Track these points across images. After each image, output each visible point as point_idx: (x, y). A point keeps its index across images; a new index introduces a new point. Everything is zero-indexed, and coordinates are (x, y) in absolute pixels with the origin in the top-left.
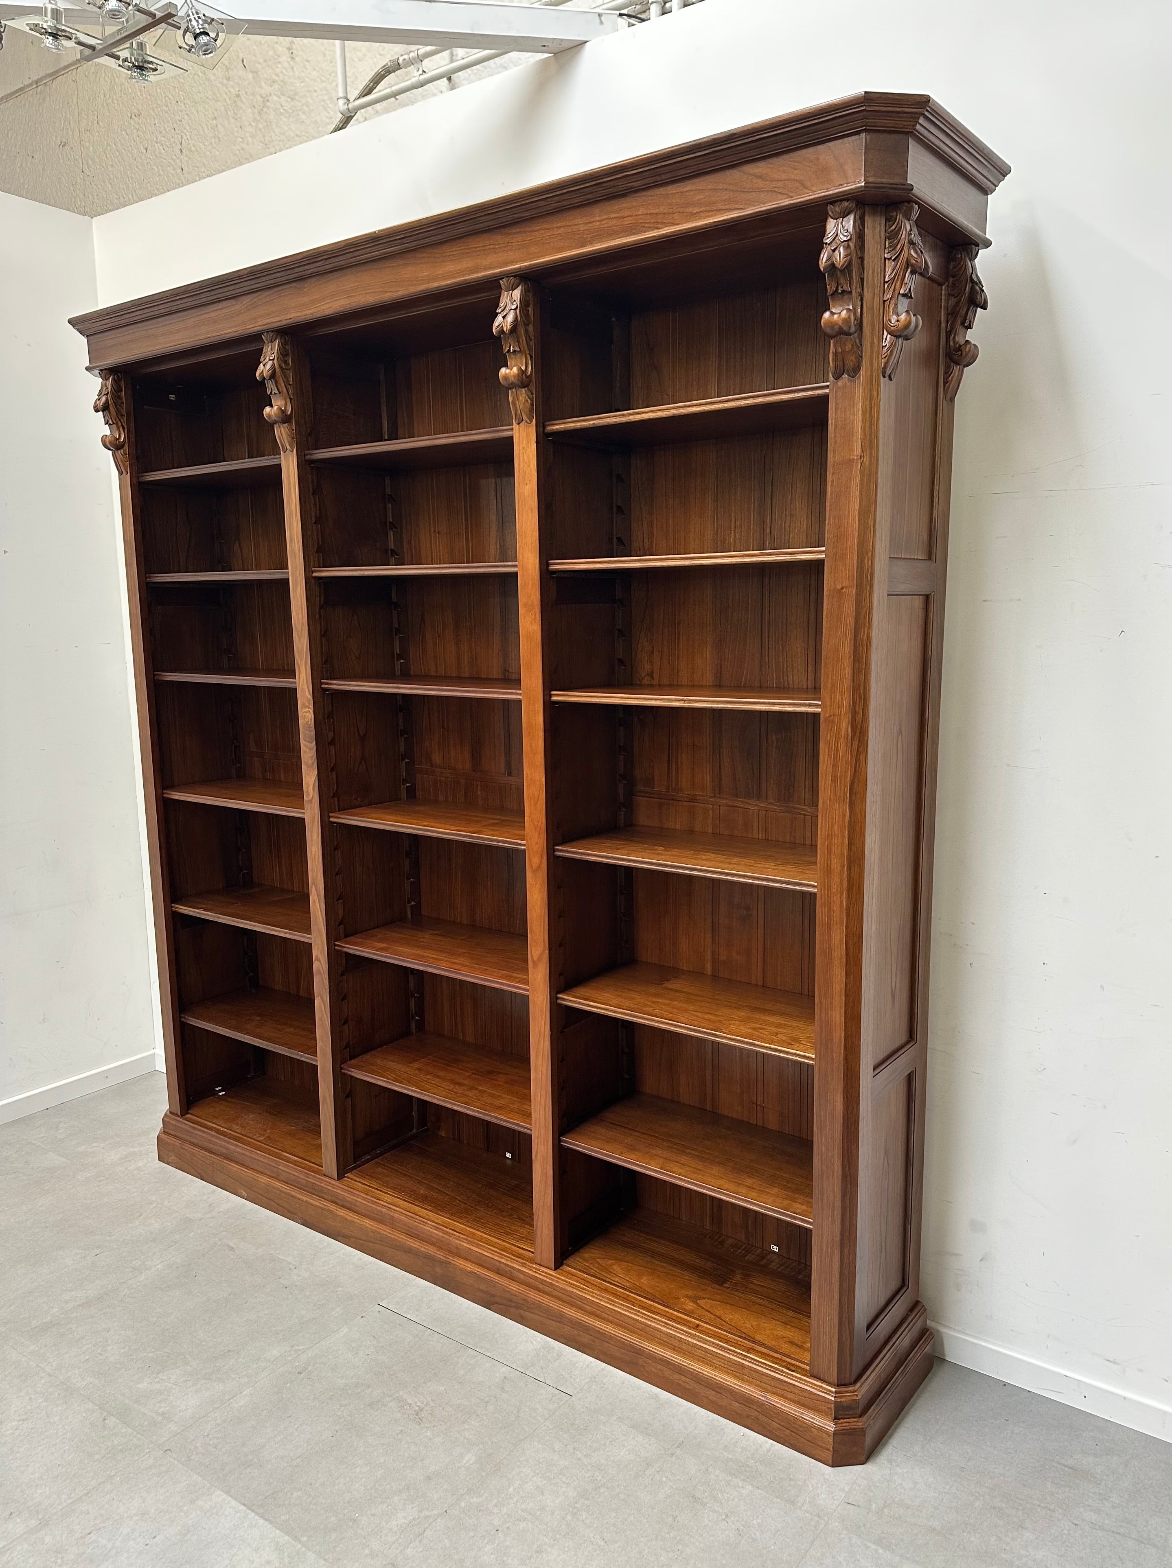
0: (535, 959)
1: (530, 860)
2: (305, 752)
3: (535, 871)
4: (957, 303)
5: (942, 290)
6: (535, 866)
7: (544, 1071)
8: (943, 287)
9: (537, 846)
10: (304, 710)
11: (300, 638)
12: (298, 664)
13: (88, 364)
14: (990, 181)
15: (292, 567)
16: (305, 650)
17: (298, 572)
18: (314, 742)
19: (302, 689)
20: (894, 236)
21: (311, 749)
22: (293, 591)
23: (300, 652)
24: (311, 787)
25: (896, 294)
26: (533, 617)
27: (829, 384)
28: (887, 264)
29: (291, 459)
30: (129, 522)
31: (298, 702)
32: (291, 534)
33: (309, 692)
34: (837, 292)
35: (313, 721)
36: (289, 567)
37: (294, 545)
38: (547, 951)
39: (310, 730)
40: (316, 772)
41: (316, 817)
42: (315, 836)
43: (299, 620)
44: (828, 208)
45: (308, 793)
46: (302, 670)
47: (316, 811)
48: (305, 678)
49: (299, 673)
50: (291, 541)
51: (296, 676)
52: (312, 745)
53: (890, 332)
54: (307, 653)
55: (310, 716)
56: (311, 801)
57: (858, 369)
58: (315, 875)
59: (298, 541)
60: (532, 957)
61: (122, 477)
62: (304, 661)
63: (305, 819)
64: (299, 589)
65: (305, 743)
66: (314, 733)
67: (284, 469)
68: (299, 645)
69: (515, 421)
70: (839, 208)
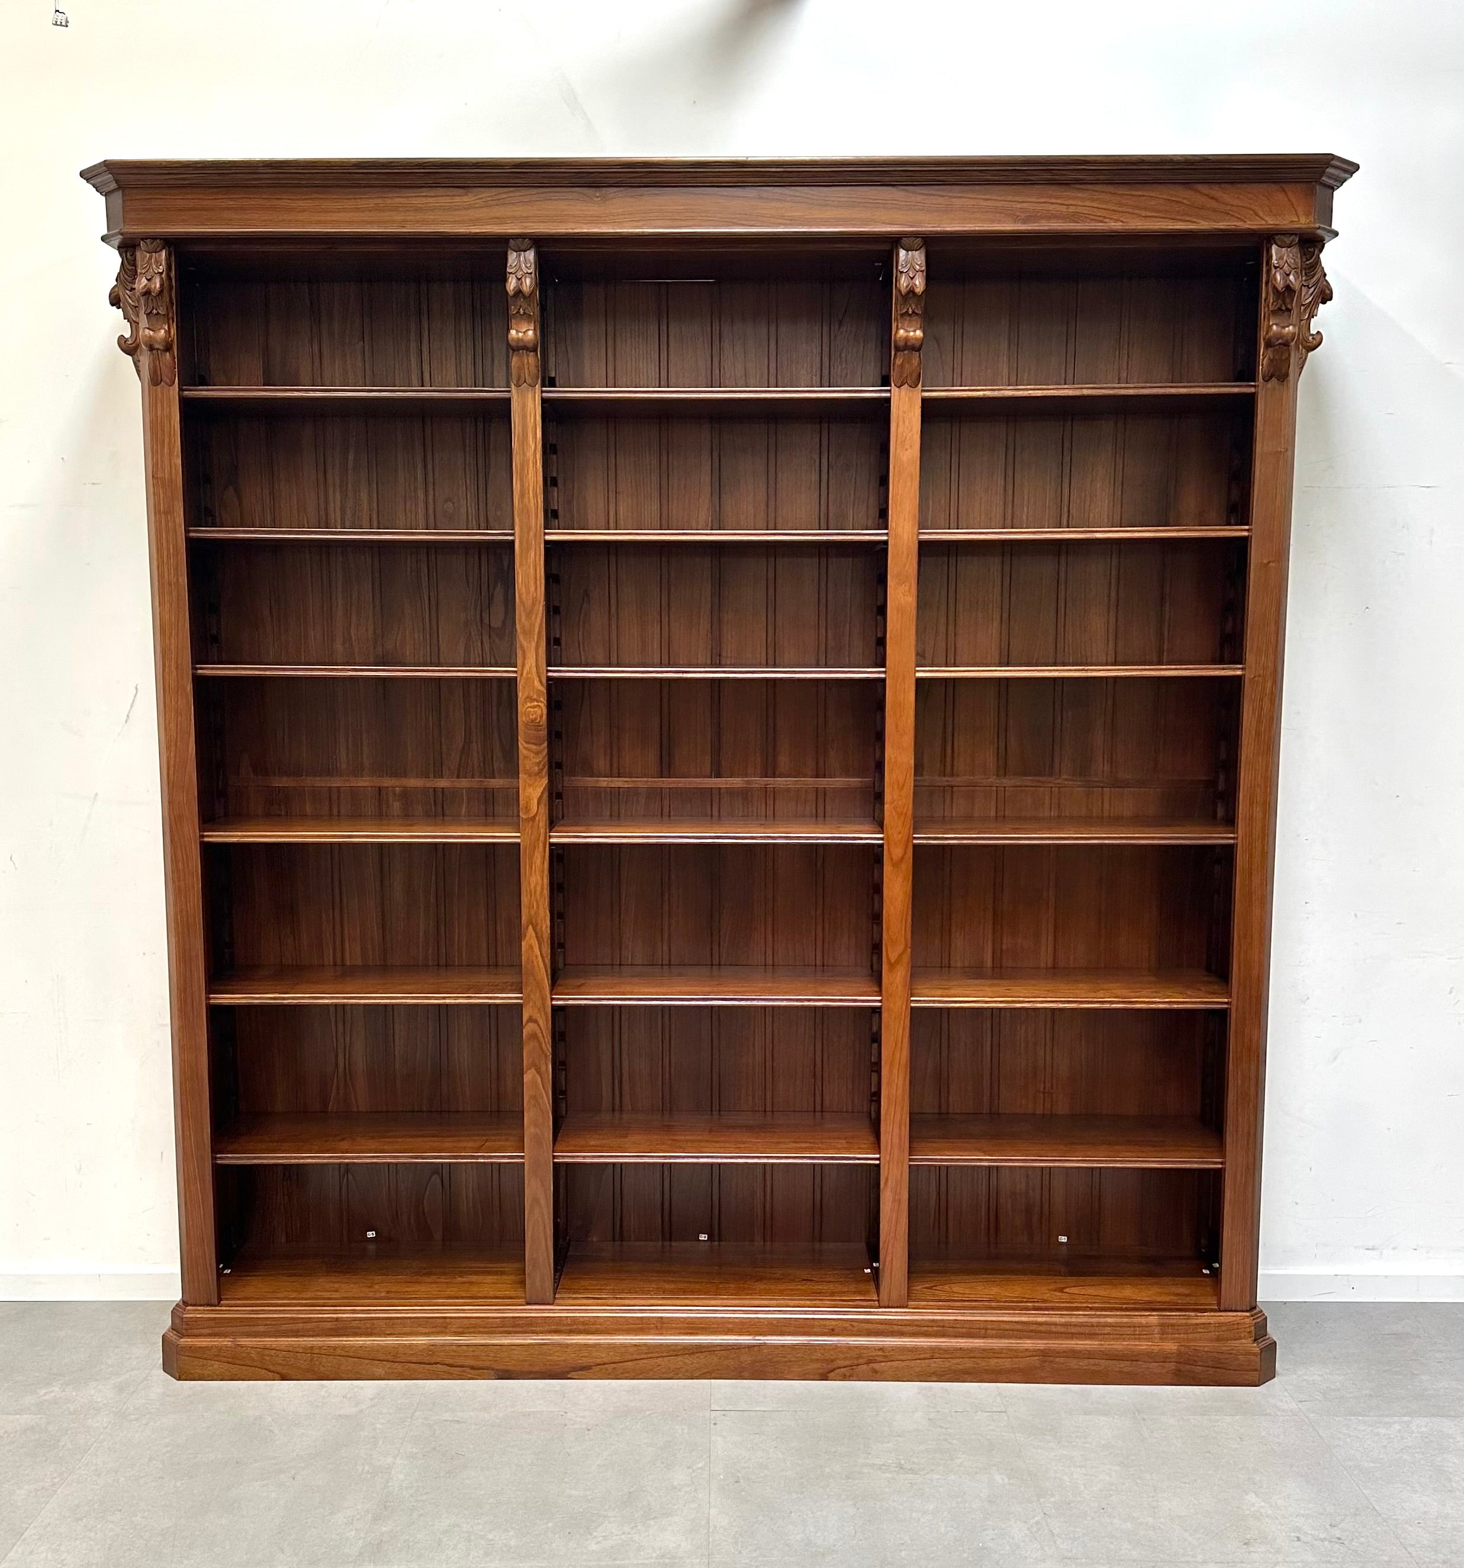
0: (893, 961)
1: (889, 851)
2: (526, 757)
3: (896, 865)
7: (900, 1083)
9: (900, 836)
10: (529, 704)
11: (529, 615)
12: (522, 647)
13: (105, 232)
15: (521, 529)
16: (537, 630)
17: (532, 534)
18: (546, 744)
19: (528, 678)
20: (1312, 268)
21: (537, 753)
22: (521, 557)
23: (528, 633)
24: (536, 801)
25: (1312, 315)
26: (907, 588)
27: (1253, 384)
28: (1304, 290)
29: (530, 395)
30: (171, 453)
31: (520, 695)
32: (522, 486)
33: (541, 682)
34: (1280, 309)
35: (545, 717)
36: (517, 528)
37: (526, 500)
38: (909, 950)
39: (537, 727)
40: (545, 781)
41: (542, 838)
42: (538, 861)
43: (528, 592)
44: (1277, 237)
45: (528, 809)
46: (528, 655)
47: (542, 831)
48: (534, 664)
49: (524, 658)
50: (522, 495)
51: (519, 662)
52: (542, 747)
53: (1304, 347)
54: (539, 633)
55: (539, 712)
56: (533, 819)
57: (1287, 375)
58: (532, 913)
59: (536, 496)
60: (888, 959)
61: (159, 387)
62: (534, 644)
63: (519, 844)
64: (533, 555)
65: (526, 745)
66: (546, 732)
67: (515, 406)
68: (527, 624)
69: (893, 384)
70: (1288, 240)
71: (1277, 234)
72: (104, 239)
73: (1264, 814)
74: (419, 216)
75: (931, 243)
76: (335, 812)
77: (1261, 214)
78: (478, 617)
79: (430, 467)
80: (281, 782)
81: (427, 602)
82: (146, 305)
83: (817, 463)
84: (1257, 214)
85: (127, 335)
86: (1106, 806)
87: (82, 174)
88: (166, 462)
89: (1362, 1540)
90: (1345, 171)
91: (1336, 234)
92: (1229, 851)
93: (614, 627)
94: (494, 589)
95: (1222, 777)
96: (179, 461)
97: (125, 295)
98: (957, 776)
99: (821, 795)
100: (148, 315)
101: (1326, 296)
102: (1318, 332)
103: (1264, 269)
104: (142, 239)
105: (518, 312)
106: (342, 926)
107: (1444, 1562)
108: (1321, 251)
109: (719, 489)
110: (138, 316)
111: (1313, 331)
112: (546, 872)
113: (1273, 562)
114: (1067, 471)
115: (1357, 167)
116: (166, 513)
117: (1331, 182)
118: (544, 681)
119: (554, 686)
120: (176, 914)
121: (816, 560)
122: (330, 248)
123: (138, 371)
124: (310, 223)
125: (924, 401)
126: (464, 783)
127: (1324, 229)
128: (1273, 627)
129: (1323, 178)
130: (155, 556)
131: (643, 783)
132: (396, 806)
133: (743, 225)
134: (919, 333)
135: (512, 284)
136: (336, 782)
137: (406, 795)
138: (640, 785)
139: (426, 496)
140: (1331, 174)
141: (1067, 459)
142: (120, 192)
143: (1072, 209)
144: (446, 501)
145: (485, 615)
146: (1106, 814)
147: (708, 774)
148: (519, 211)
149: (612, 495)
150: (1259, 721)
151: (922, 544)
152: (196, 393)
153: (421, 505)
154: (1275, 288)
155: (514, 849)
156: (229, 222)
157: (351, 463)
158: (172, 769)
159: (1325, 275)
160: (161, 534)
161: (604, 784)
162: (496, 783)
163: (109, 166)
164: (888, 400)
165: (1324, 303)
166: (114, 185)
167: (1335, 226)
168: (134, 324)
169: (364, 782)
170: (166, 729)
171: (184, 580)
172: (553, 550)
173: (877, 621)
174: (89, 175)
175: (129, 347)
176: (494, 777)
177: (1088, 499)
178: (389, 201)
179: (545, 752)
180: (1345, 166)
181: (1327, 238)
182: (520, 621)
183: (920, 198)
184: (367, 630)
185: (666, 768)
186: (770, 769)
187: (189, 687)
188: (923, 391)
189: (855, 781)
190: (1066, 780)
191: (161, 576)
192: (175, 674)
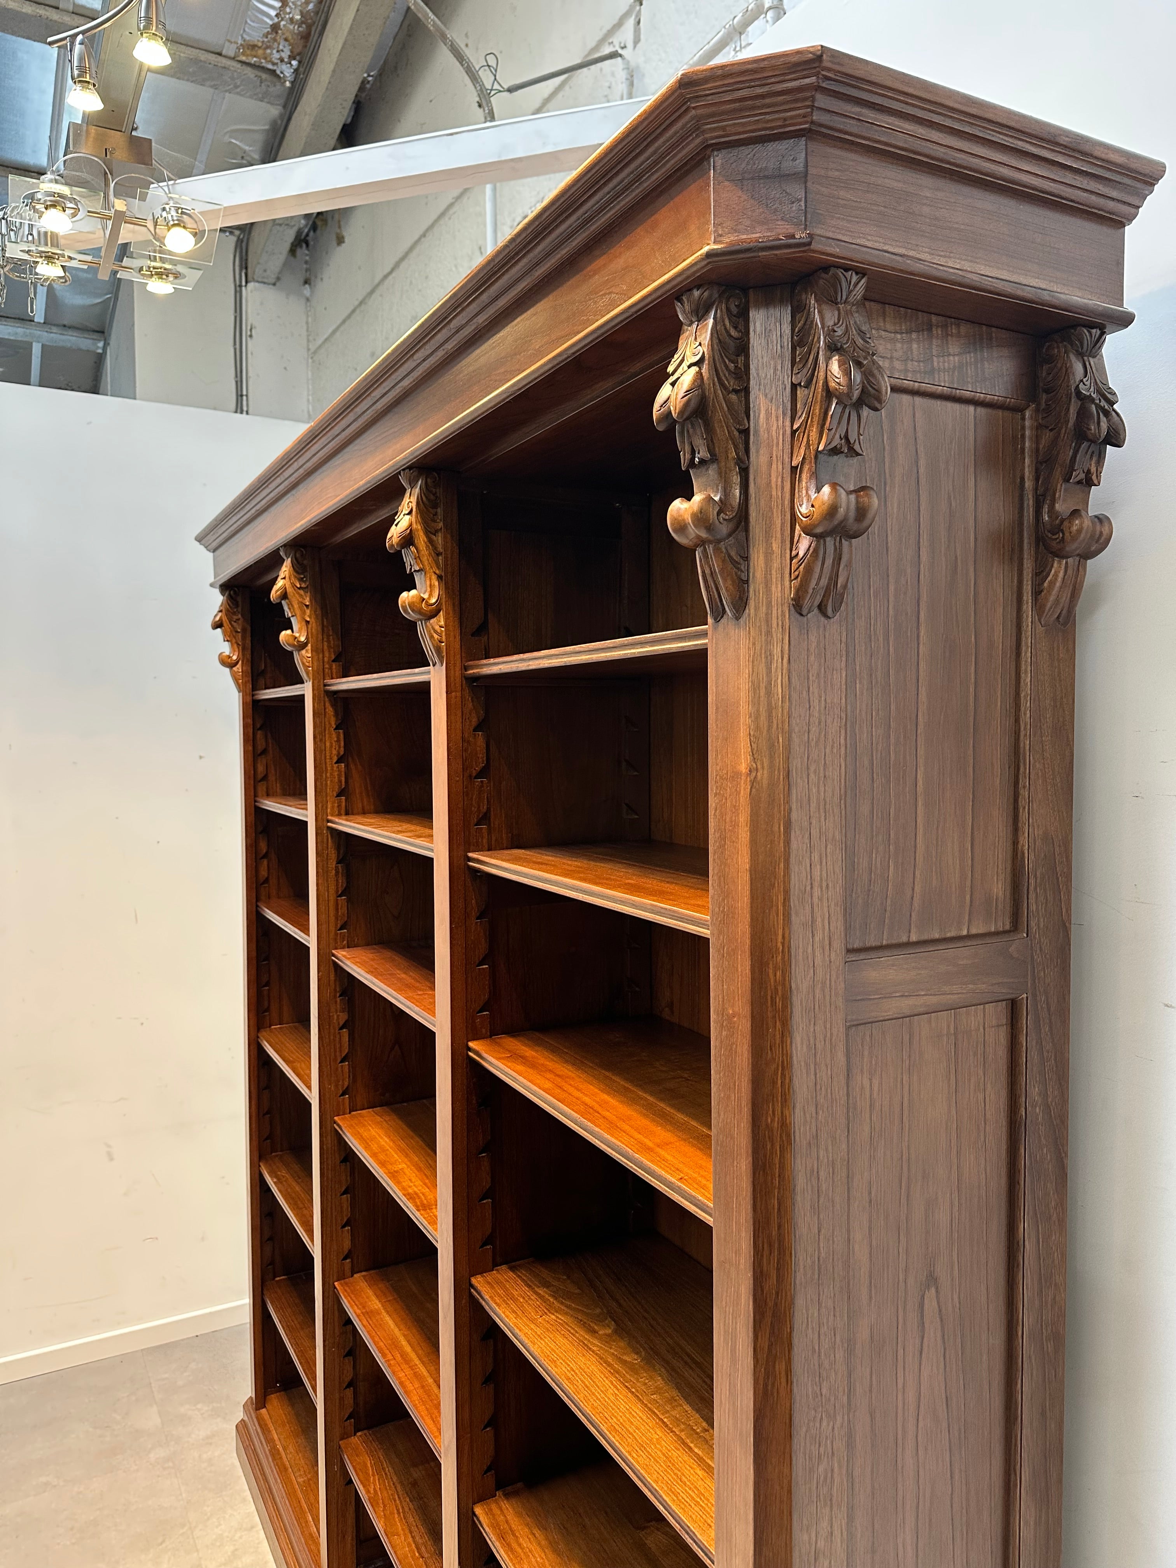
4: (1054, 442)
5: (1023, 419)
8: (1027, 414)
14: (1113, 199)
29: (308, 691)
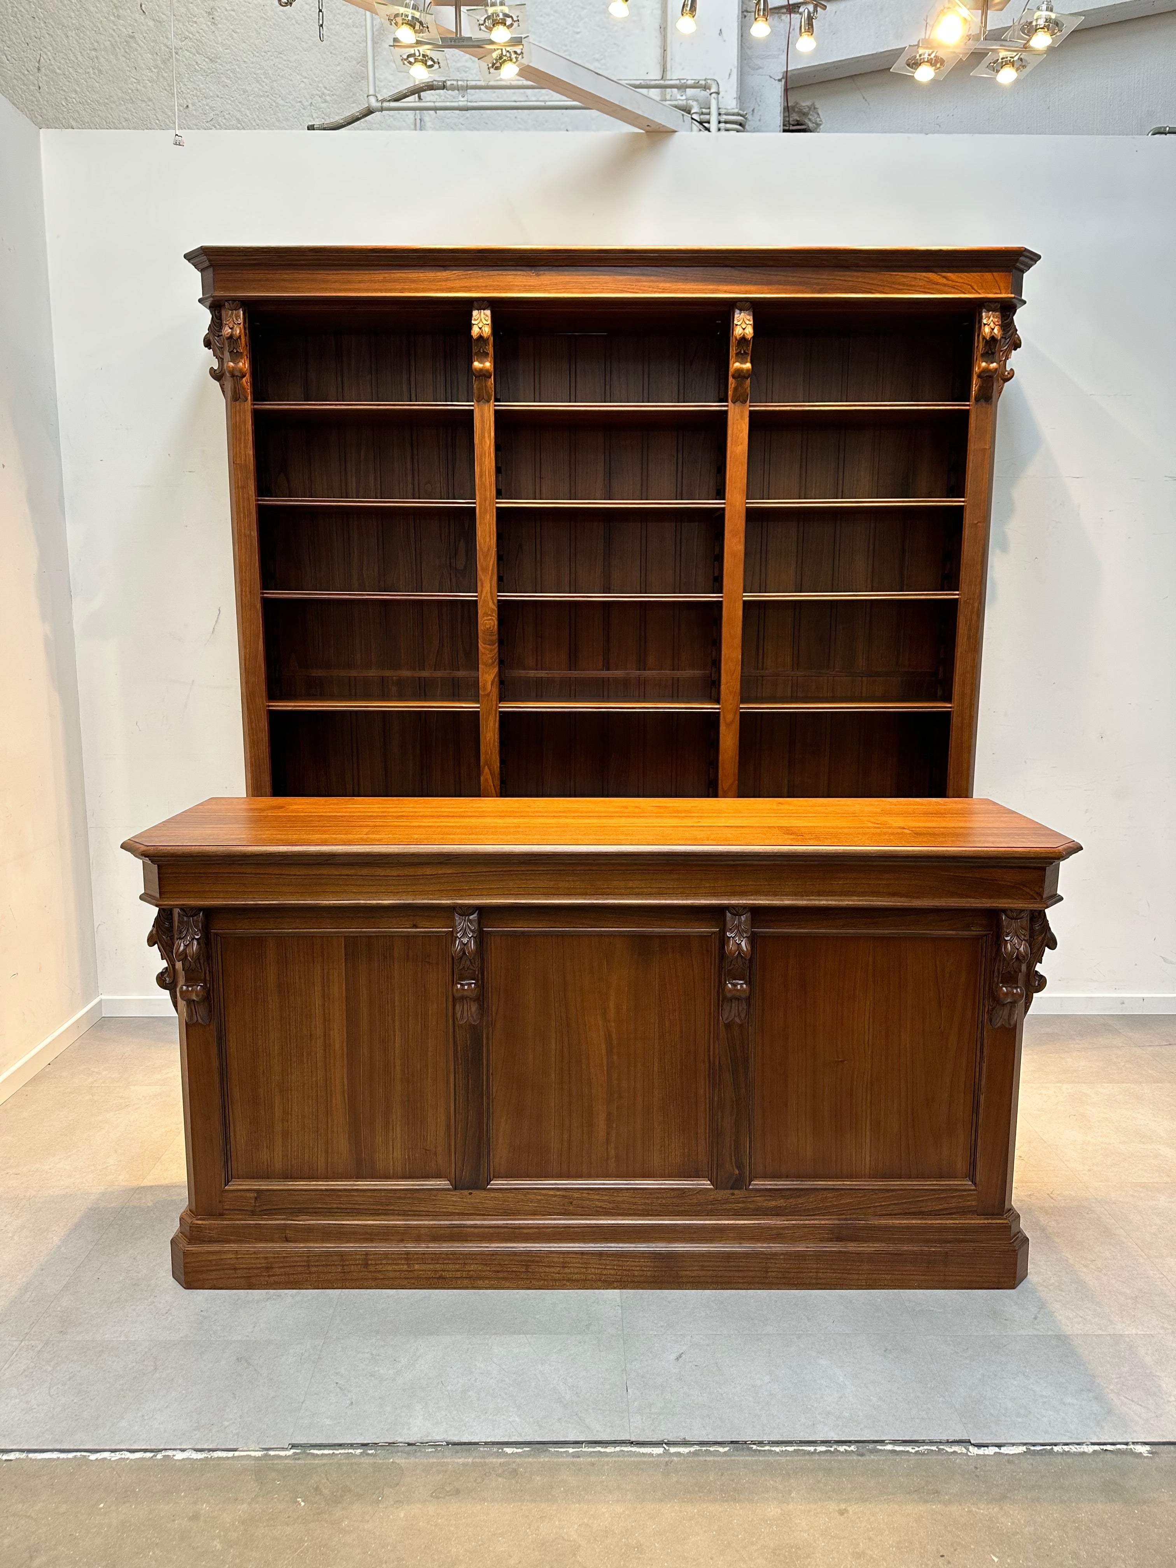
0: (725, 789)
1: (724, 717)
3: (728, 725)
6: (728, 721)
9: (731, 706)
10: (485, 618)
11: (485, 557)
12: (481, 580)
13: (201, 296)
15: (480, 498)
16: (491, 568)
17: (487, 502)
18: (497, 645)
19: (484, 600)
20: (1008, 325)
21: (491, 651)
22: (480, 519)
23: (485, 570)
24: (490, 683)
25: (1007, 358)
26: (738, 540)
27: (968, 403)
28: (1003, 340)
29: (486, 408)
30: (246, 447)
31: (479, 611)
32: (481, 470)
33: (493, 603)
34: (987, 353)
35: (496, 627)
36: (478, 498)
37: (484, 479)
38: (737, 782)
39: (491, 634)
40: (496, 670)
41: (494, 708)
42: (492, 724)
43: (485, 542)
44: (986, 304)
45: (485, 689)
46: (485, 585)
47: (494, 703)
48: (489, 591)
49: (482, 586)
50: (481, 476)
51: (479, 589)
52: (494, 647)
53: (1002, 379)
54: (493, 570)
55: (493, 624)
56: (488, 695)
57: (991, 397)
58: (488, 757)
59: (490, 477)
60: (723, 788)
61: (238, 403)
62: (489, 577)
63: (479, 711)
64: (488, 517)
65: (484, 646)
66: (497, 637)
67: (477, 415)
68: (484, 564)
69: (730, 401)
70: (993, 306)
71: (986, 302)
72: (200, 301)
73: (972, 691)
74: (413, 286)
75: (756, 307)
76: (353, 693)
77: (976, 287)
78: (448, 562)
79: (415, 460)
80: (316, 673)
81: (414, 552)
82: (229, 346)
83: (675, 459)
84: (973, 288)
85: (216, 368)
86: (864, 689)
87: (186, 256)
88: (243, 453)
89: (1036, 1157)
90: (1032, 259)
91: (1025, 302)
92: (947, 715)
93: (539, 569)
94: (460, 541)
95: (941, 669)
96: (251, 453)
97: (215, 340)
98: (766, 669)
99: (676, 682)
100: (230, 352)
101: (1017, 345)
102: (1012, 370)
103: (977, 326)
104: (227, 301)
105: (479, 351)
106: (358, 769)
107: (1089, 1170)
108: (1014, 314)
109: (609, 475)
110: (223, 354)
111: (1008, 369)
112: (497, 731)
113: (980, 522)
114: (841, 462)
115: (1039, 257)
116: (243, 487)
117: (1022, 267)
118: (496, 601)
119: (503, 606)
120: (251, 758)
121: (673, 524)
122: (354, 308)
123: (223, 392)
124: (340, 290)
125: (751, 412)
126: (439, 674)
127: (1017, 299)
128: (979, 567)
129: (1018, 264)
130: (235, 517)
131: (557, 674)
132: (394, 689)
133: (631, 292)
134: (748, 365)
135: (475, 331)
136: (354, 673)
137: (400, 682)
138: (556, 675)
139: (413, 480)
140: (1024, 261)
141: (842, 456)
142: (211, 269)
143: (850, 284)
144: (426, 484)
145: (453, 561)
146: (864, 695)
147: (601, 667)
148: (482, 282)
149: (538, 480)
150: (970, 629)
151: (748, 510)
152: (263, 407)
153: (410, 486)
154: (984, 338)
155: (474, 716)
156: (285, 290)
157: (362, 458)
158: (247, 660)
159: (1017, 330)
160: (239, 501)
161: (532, 675)
162: (461, 674)
163: (205, 251)
164: (726, 412)
165: (1015, 349)
166: (207, 264)
167: (1023, 298)
168: (221, 360)
169: (373, 673)
170: (243, 633)
171: (255, 534)
172: (502, 514)
173: (714, 565)
174: (190, 257)
175: (217, 375)
176: (459, 670)
177: (855, 482)
178: (393, 275)
179: (497, 650)
180: (1032, 256)
181: (1018, 305)
182: (480, 560)
183: (749, 275)
184: (374, 571)
185: (573, 664)
186: (642, 665)
187: (259, 606)
188: (750, 406)
189: (698, 673)
190: (837, 671)
191: (239, 531)
192: (249, 596)
